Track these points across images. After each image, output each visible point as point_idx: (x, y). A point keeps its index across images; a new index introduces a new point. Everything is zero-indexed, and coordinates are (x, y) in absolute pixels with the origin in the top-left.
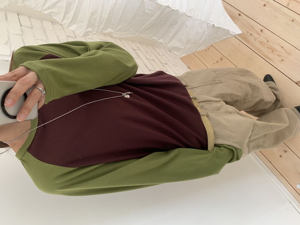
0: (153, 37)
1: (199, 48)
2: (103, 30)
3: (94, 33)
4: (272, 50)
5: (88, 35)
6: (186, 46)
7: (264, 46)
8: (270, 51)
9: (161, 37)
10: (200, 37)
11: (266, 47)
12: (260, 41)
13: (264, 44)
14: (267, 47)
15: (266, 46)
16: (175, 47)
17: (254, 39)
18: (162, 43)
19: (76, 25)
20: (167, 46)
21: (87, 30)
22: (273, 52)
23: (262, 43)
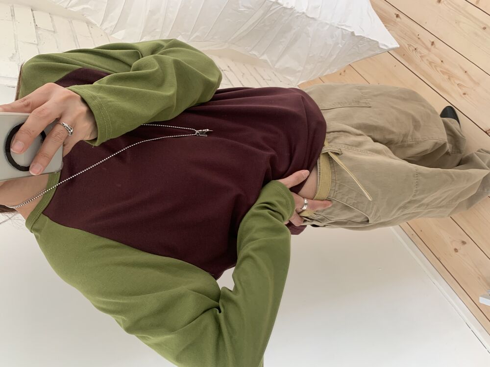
0: (252, 51)
4: (449, 76)
6: (306, 66)
7: (436, 70)
8: (446, 77)
9: (265, 51)
10: (330, 52)
11: (439, 71)
13: (435, 66)
15: (439, 69)
16: (288, 67)
19: (124, 31)
20: (275, 65)
22: (450, 80)
23: (433, 64)
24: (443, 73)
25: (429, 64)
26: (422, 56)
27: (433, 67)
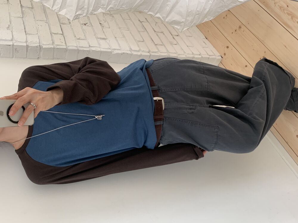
0: (149, 12)
1: (206, 19)
2: (93, 12)
3: (84, 15)
4: (292, 16)
5: (79, 18)
6: (187, 18)
7: (284, 12)
8: (290, 17)
9: (158, 11)
10: (204, 7)
11: (285, 13)
12: (280, 6)
13: (284, 10)
14: (287, 13)
15: (285, 11)
16: (174, 20)
17: (274, 3)
18: (159, 17)
19: (65, 10)
20: (165, 20)
21: (77, 13)
22: (293, 19)
23: (282, 9)
24: (288, 14)
25: (280, 9)
26: (275, 3)
27: (282, 10)
